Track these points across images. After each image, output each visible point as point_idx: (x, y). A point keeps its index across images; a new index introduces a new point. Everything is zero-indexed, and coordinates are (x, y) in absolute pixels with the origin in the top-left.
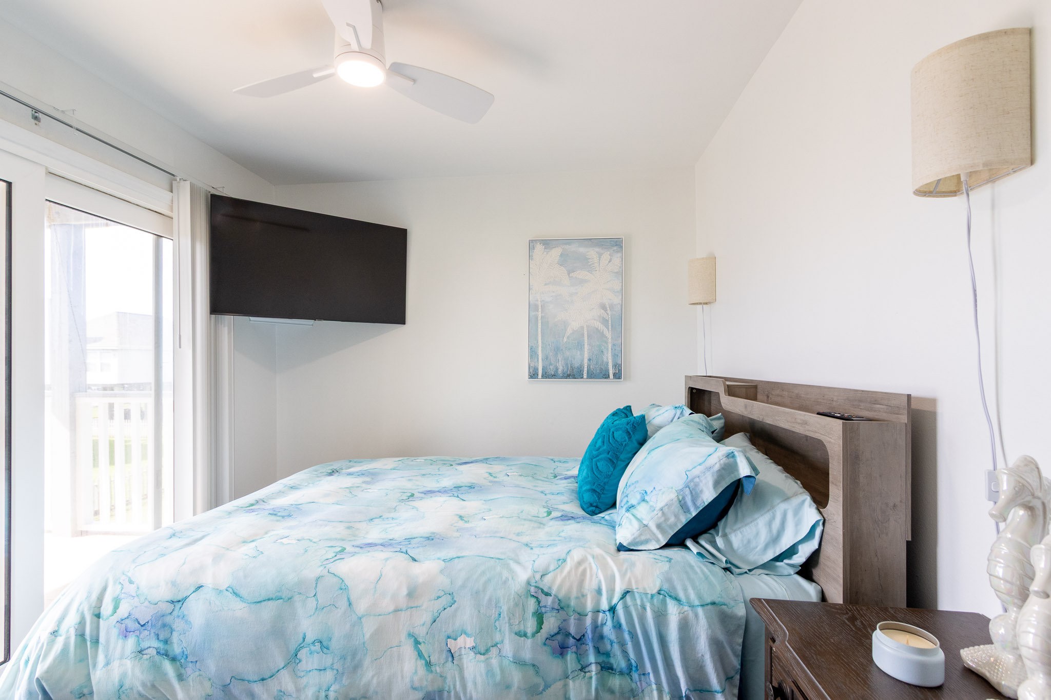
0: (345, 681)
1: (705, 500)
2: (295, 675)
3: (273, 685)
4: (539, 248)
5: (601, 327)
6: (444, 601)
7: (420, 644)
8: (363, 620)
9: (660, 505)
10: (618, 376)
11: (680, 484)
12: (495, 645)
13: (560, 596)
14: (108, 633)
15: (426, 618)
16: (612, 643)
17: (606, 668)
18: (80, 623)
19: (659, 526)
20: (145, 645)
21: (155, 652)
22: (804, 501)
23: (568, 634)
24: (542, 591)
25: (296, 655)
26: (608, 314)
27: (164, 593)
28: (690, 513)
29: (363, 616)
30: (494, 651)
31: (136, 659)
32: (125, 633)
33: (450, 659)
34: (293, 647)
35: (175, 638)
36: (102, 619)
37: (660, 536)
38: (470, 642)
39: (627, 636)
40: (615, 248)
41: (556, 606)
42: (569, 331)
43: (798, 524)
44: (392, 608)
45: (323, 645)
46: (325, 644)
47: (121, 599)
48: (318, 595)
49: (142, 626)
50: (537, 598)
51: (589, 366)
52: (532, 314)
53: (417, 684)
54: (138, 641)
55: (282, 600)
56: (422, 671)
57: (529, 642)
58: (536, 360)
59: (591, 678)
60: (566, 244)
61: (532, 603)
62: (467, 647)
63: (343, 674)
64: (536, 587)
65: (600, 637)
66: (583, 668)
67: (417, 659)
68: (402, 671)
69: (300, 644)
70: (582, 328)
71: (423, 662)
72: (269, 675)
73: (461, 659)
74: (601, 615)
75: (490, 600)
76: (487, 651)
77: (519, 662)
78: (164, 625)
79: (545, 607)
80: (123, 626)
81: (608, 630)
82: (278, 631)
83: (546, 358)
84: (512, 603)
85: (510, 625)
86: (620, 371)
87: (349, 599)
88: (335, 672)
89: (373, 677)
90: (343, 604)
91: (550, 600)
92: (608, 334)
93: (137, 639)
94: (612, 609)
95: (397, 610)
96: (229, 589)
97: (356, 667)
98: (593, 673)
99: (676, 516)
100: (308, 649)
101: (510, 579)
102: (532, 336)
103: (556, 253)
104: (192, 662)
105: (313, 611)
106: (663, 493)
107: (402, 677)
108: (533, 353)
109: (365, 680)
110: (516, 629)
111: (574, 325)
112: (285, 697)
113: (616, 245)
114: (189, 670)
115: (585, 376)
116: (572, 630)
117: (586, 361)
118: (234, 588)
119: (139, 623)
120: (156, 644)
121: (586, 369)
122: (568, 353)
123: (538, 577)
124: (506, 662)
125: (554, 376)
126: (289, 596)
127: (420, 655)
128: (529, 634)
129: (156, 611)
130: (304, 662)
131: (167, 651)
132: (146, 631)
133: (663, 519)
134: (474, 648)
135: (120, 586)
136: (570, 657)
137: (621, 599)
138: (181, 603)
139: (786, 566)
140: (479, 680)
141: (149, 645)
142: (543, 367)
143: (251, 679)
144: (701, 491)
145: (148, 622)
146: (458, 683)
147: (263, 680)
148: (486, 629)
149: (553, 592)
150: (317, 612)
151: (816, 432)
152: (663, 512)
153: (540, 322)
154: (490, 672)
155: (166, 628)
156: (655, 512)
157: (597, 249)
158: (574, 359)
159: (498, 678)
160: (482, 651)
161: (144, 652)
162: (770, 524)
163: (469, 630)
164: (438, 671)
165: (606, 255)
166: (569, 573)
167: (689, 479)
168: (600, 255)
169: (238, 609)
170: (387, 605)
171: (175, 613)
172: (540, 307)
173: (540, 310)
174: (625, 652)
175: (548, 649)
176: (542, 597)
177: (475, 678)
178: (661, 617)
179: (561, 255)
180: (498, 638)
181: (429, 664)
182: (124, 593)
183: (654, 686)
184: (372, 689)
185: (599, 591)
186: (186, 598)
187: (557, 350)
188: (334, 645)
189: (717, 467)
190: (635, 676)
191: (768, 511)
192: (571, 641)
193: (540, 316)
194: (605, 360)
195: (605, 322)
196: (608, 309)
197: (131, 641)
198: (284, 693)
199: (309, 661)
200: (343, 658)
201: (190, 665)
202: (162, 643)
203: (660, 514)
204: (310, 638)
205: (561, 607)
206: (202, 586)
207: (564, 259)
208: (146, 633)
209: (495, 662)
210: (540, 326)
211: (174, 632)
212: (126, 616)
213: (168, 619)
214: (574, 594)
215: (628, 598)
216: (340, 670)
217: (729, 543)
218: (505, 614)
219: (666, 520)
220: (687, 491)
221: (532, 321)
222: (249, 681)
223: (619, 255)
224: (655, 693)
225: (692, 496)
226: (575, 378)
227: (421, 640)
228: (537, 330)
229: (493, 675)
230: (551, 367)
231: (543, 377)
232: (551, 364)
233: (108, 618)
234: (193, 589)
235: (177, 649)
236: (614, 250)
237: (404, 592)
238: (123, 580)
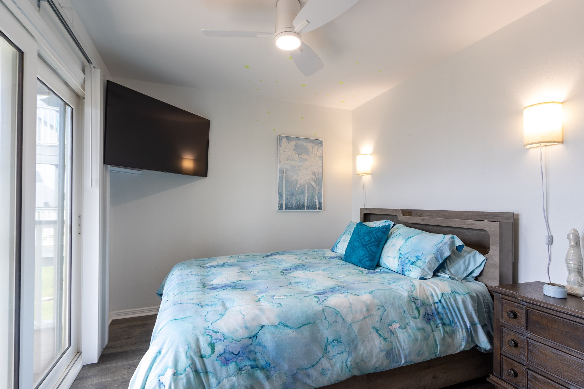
0: (353, 355)
1: (445, 256)
2: (329, 359)
3: (319, 367)
4: (284, 140)
5: (313, 183)
6: (381, 310)
7: (379, 331)
8: (352, 325)
9: (427, 260)
10: (320, 208)
11: (434, 250)
12: (407, 324)
13: (422, 299)
14: (213, 365)
15: (377, 319)
16: (443, 314)
17: (444, 324)
18: (192, 364)
19: (429, 269)
20: (243, 365)
21: (250, 368)
22: (476, 253)
23: (428, 314)
24: (415, 298)
25: (326, 349)
26: (316, 177)
27: (242, 334)
28: (439, 262)
29: (351, 324)
30: (408, 326)
31: (238, 375)
32: (226, 362)
33: (392, 334)
34: (323, 345)
35: (259, 356)
36: (206, 358)
37: (430, 273)
38: (398, 325)
39: (447, 311)
40: (320, 145)
41: (422, 304)
42: (298, 185)
43: (475, 261)
44: (362, 317)
45: (338, 341)
46: (339, 340)
47: (214, 344)
48: (327, 318)
49: (237, 355)
50: (414, 302)
51: (307, 203)
52: (281, 175)
53: (382, 349)
54: (237, 364)
55: (311, 324)
56: (383, 342)
57: (418, 320)
58: (282, 200)
59: (440, 329)
60: (298, 140)
61: (413, 304)
62: (397, 328)
63: (351, 352)
64: (412, 297)
65: (438, 313)
66: (437, 326)
67: (379, 338)
68: (375, 344)
69: (327, 343)
70: (305, 183)
71: (383, 338)
72: (315, 362)
73: (396, 333)
74: (436, 305)
75: (398, 306)
76: (406, 327)
77: (419, 329)
78: (250, 351)
79: (418, 305)
80: (223, 358)
81: (440, 310)
82: (315, 338)
83: (287, 199)
84: (407, 306)
85: (410, 315)
86: (321, 206)
87: (342, 317)
88: (347, 352)
89: (364, 350)
90: (340, 320)
91: (419, 301)
92: (316, 188)
93: (235, 363)
94: (440, 301)
95: (365, 318)
96: (280, 324)
97: (356, 348)
98: (441, 327)
99: (435, 264)
100: (331, 345)
101: (401, 296)
102: (281, 187)
103: (293, 144)
104: (273, 367)
105: (328, 325)
106: (427, 255)
107: (376, 347)
108: (280, 196)
109: (361, 353)
110: (412, 316)
111: (301, 182)
112: (326, 371)
113: (320, 143)
114: (272, 372)
115: (306, 208)
116: (429, 312)
117: (306, 201)
118: (283, 323)
119: (234, 354)
120: (249, 363)
121: (306, 205)
122: (298, 197)
123: (411, 293)
124: (414, 330)
125: (291, 208)
126: (314, 321)
127: (380, 335)
128: (417, 317)
129: (242, 345)
130: (331, 352)
131: (257, 365)
132: (240, 357)
133: (430, 265)
134: (400, 327)
135: (209, 337)
136: (432, 323)
137: (442, 296)
138: (255, 337)
139: (471, 278)
140: (406, 340)
141: (245, 365)
142: (285, 203)
143: (307, 367)
144: (444, 253)
145: (240, 352)
146: (398, 344)
147: (313, 366)
148: (402, 319)
149: (419, 299)
150: (330, 326)
151: (480, 227)
152: (429, 263)
153: (284, 179)
154: (409, 336)
155: (252, 353)
156: (426, 263)
157: (312, 144)
158: (301, 199)
159: (413, 337)
160: (404, 328)
161: (242, 369)
162: (464, 262)
163: (396, 320)
164: (389, 341)
165: (316, 148)
166: (420, 289)
167: (438, 248)
168: (313, 147)
169: (290, 333)
170: (360, 316)
171: (254, 343)
172: (284, 172)
173: (284, 173)
174: (448, 317)
175: (424, 321)
176: (416, 301)
177: (404, 339)
178: (455, 300)
179: (295, 146)
180: (407, 321)
181: (385, 339)
182: (214, 339)
183: (460, 327)
184: (365, 356)
185: (432, 295)
186: (257, 334)
187: (292, 195)
188: (344, 339)
189: (449, 243)
190: (453, 325)
191: (463, 258)
192: (430, 316)
193: (284, 176)
194: (315, 200)
195: (315, 181)
196: (316, 175)
197: (232, 367)
198: (325, 370)
199: (333, 351)
200: (349, 345)
201: (273, 369)
202: (253, 361)
203: (428, 264)
204: (331, 339)
205: (423, 304)
206: (263, 326)
207: (297, 148)
208: (241, 358)
209: (410, 331)
210: (284, 182)
211: (257, 354)
212: (223, 352)
213: (251, 348)
214: (425, 298)
215: (444, 296)
216: (350, 351)
217: (450, 272)
218: (406, 311)
219: (431, 266)
220: (438, 253)
221: (281, 179)
222: (306, 369)
223: (321, 148)
224: (460, 330)
225: (440, 255)
226: (301, 210)
227: (378, 329)
228: (283, 184)
229: (411, 336)
230: (290, 204)
231: (285, 209)
232: (289, 202)
233: (210, 356)
234: (259, 328)
235: (262, 362)
236: (319, 146)
237: (365, 309)
238: (209, 332)
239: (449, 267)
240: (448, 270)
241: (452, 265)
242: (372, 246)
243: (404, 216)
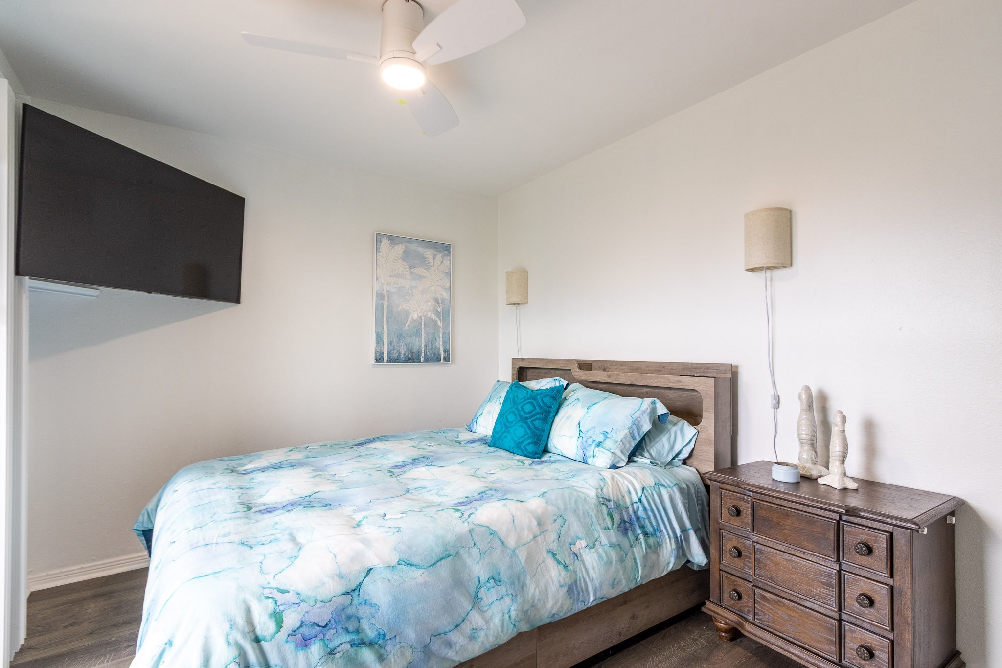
0: (519, 600)
1: (644, 430)
2: (482, 612)
3: (466, 628)
4: (385, 241)
5: (435, 318)
6: (559, 521)
7: (556, 555)
8: (517, 552)
9: (619, 439)
10: (447, 359)
11: (629, 424)
12: (597, 540)
13: (615, 500)
14: (280, 651)
15: (553, 536)
16: (644, 519)
17: (646, 534)
18: (240, 655)
19: (622, 452)
20: (336, 643)
21: (348, 646)
22: (684, 424)
23: (625, 522)
24: (606, 499)
25: (477, 596)
26: (440, 307)
27: (333, 588)
28: (636, 440)
29: (515, 549)
30: (598, 543)
31: (328, 662)
32: (305, 643)
33: (576, 558)
34: (472, 590)
35: (365, 624)
36: (266, 641)
37: (623, 457)
38: (583, 543)
39: (650, 513)
40: (446, 252)
41: (616, 507)
42: (410, 320)
43: (683, 436)
44: (531, 537)
45: (495, 579)
46: (496, 578)
47: (281, 613)
48: (477, 544)
49: (324, 627)
50: (605, 504)
51: (425, 351)
52: (380, 302)
53: (562, 583)
54: (325, 643)
55: (451, 557)
56: (563, 573)
57: (612, 531)
58: (382, 345)
59: (641, 542)
60: (408, 242)
61: (604, 507)
62: (583, 547)
63: (516, 595)
64: (603, 498)
65: (638, 518)
66: (637, 539)
67: (558, 567)
68: (551, 578)
69: (478, 586)
70: (421, 317)
71: (562, 566)
72: (461, 620)
73: (581, 556)
74: (635, 505)
75: (584, 513)
76: (594, 545)
77: (612, 545)
78: (349, 618)
79: (611, 508)
80: (299, 637)
81: (641, 513)
82: (458, 582)
83: (390, 343)
84: (595, 512)
85: (600, 525)
86: (448, 355)
87: (500, 539)
88: (510, 596)
89: (535, 589)
90: (498, 544)
91: (612, 503)
92: (440, 324)
93: (321, 642)
94: (640, 500)
95: (535, 537)
96: (400, 563)
97: (523, 587)
98: (642, 539)
99: (630, 444)
100: (485, 587)
101: (586, 497)
102: (379, 323)
103: (400, 248)
104: (390, 639)
105: (479, 557)
106: (620, 431)
107: (553, 582)
108: (379, 339)
109: (531, 594)
110: (603, 526)
111: (414, 315)
112: (477, 632)
113: (446, 250)
114: (389, 648)
115: (422, 360)
116: (626, 519)
117: (423, 346)
118: (405, 560)
119: (319, 626)
120: (348, 638)
121: (423, 354)
122: (409, 340)
123: (600, 492)
124: (606, 548)
125: (397, 360)
126: (456, 552)
127: (559, 562)
128: (610, 527)
129: (334, 608)
130: (485, 599)
131: (362, 639)
132: (331, 630)
133: (623, 446)
134: (587, 546)
135: (270, 601)
136: (630, 534)
137: (643, 492)
138: (357, 591)
139: (678, 461)
140: (596, 565)
141: (339, 642)
142: (388, 351)
143: (447, 631)
144: (642, 426)
145: (330, 621)
146: (584, 572)
147: (457, 626)
148: (589, 532)
149: (612, 499)
150: (482, 557)
151: (689, 386)
152: (623, 443)
153: (385, 310)
154: (600, 557)
155: (352, 619)
156: (618, 443)
157: (432, 251)
158: (414, 344)
159: (605, 559)
160: (592, 546)
161: (336, 651)
162: (669, 439)
163: (580, 535)
164: (572, 569)
165: (439, 257)
166: (612, 485)
167: (634, 420)
168: (435, 256)
169: (418, 576)
170: (527, 536)
171: (356, 602)
172: (385, 297)
173: (385, 299)
174: (651, 523)
175: (620, 533)
176: (607, 503)
177: (593, 564)
178: (660, 497)
179: (404, 252)
180: (596, 535)
181: (565, 567)
182: (282, 605)
183: (667, 536)
184: (536, 598)
185: (629, 492)
186: (360, 584)
187: (400, 336)
188: (504, 576)
189: (649, 410)
190: (658, 534)
191: (667, 433)
192: (628, 524)
193: (385, 305)
194: (438, 345)
195: (437, 313)
196: (440, 302)
197: (316, 649)
198: (476, 630)
199: (489, 596)
200: (512, 583)
201: (390, 642)
202: (354, 634)
203: (621, 444)
204: (484, 579)
205: (618, 506)
206: (371, 569)
207: (407, 256)
208: (332, 631)
209: (600, 550)
210: (385, 315)
211: (361, 620)
212: (298, 625)
213: (350, 611)
214: (620, 497)
215: (645, 491)
216: (514, 594)
217: (651, 454)
218: (595, 519)
219: (625, 446)
220: (634, 427)
221: (379, 309)
222: (445, 633)
223: (449, 258)
224: (668, 540)
225: (638, 430)
226: (415, 362)
227: (556, 553)
228: (383, 318)
229: (602, 558)
230: (395, 352)
231: (388, 361)
232: (394, 349)
233: (273, 637)
234: (364, 574)
235: (370, 634)
236: (444, 254)
237: (535, 523)
238: (271, 593)
239: (648, 448)
240: (648, 451)
241: (653, 444)
242: (537, 419)
243: (581, 370)
